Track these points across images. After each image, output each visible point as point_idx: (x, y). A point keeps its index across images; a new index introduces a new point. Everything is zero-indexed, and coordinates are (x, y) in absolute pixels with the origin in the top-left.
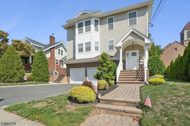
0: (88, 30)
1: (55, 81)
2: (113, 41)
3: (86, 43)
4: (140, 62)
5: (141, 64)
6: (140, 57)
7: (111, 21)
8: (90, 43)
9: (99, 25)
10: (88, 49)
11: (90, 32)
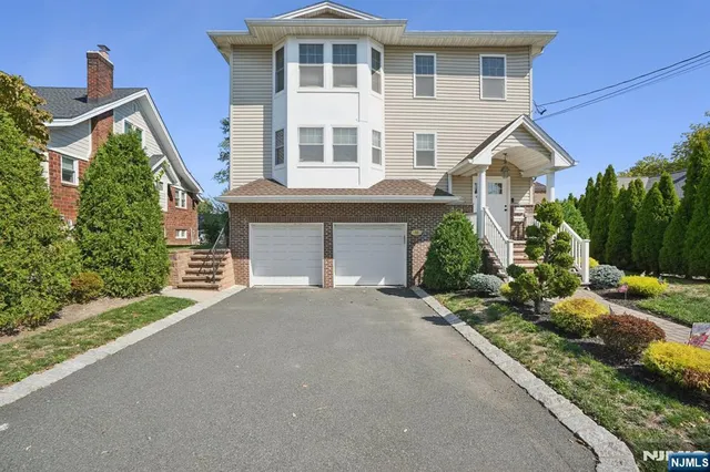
0: (347, 80)
1: (184, 281)
2: (433, 135)
3: (336, 130)
4: (512, 214)
5: (516, 219)
6: (512, 200)
7: (425, 67)
8: (354, 130)
9: (381, 72)
10: (347, 153)
11: (354, 90)
